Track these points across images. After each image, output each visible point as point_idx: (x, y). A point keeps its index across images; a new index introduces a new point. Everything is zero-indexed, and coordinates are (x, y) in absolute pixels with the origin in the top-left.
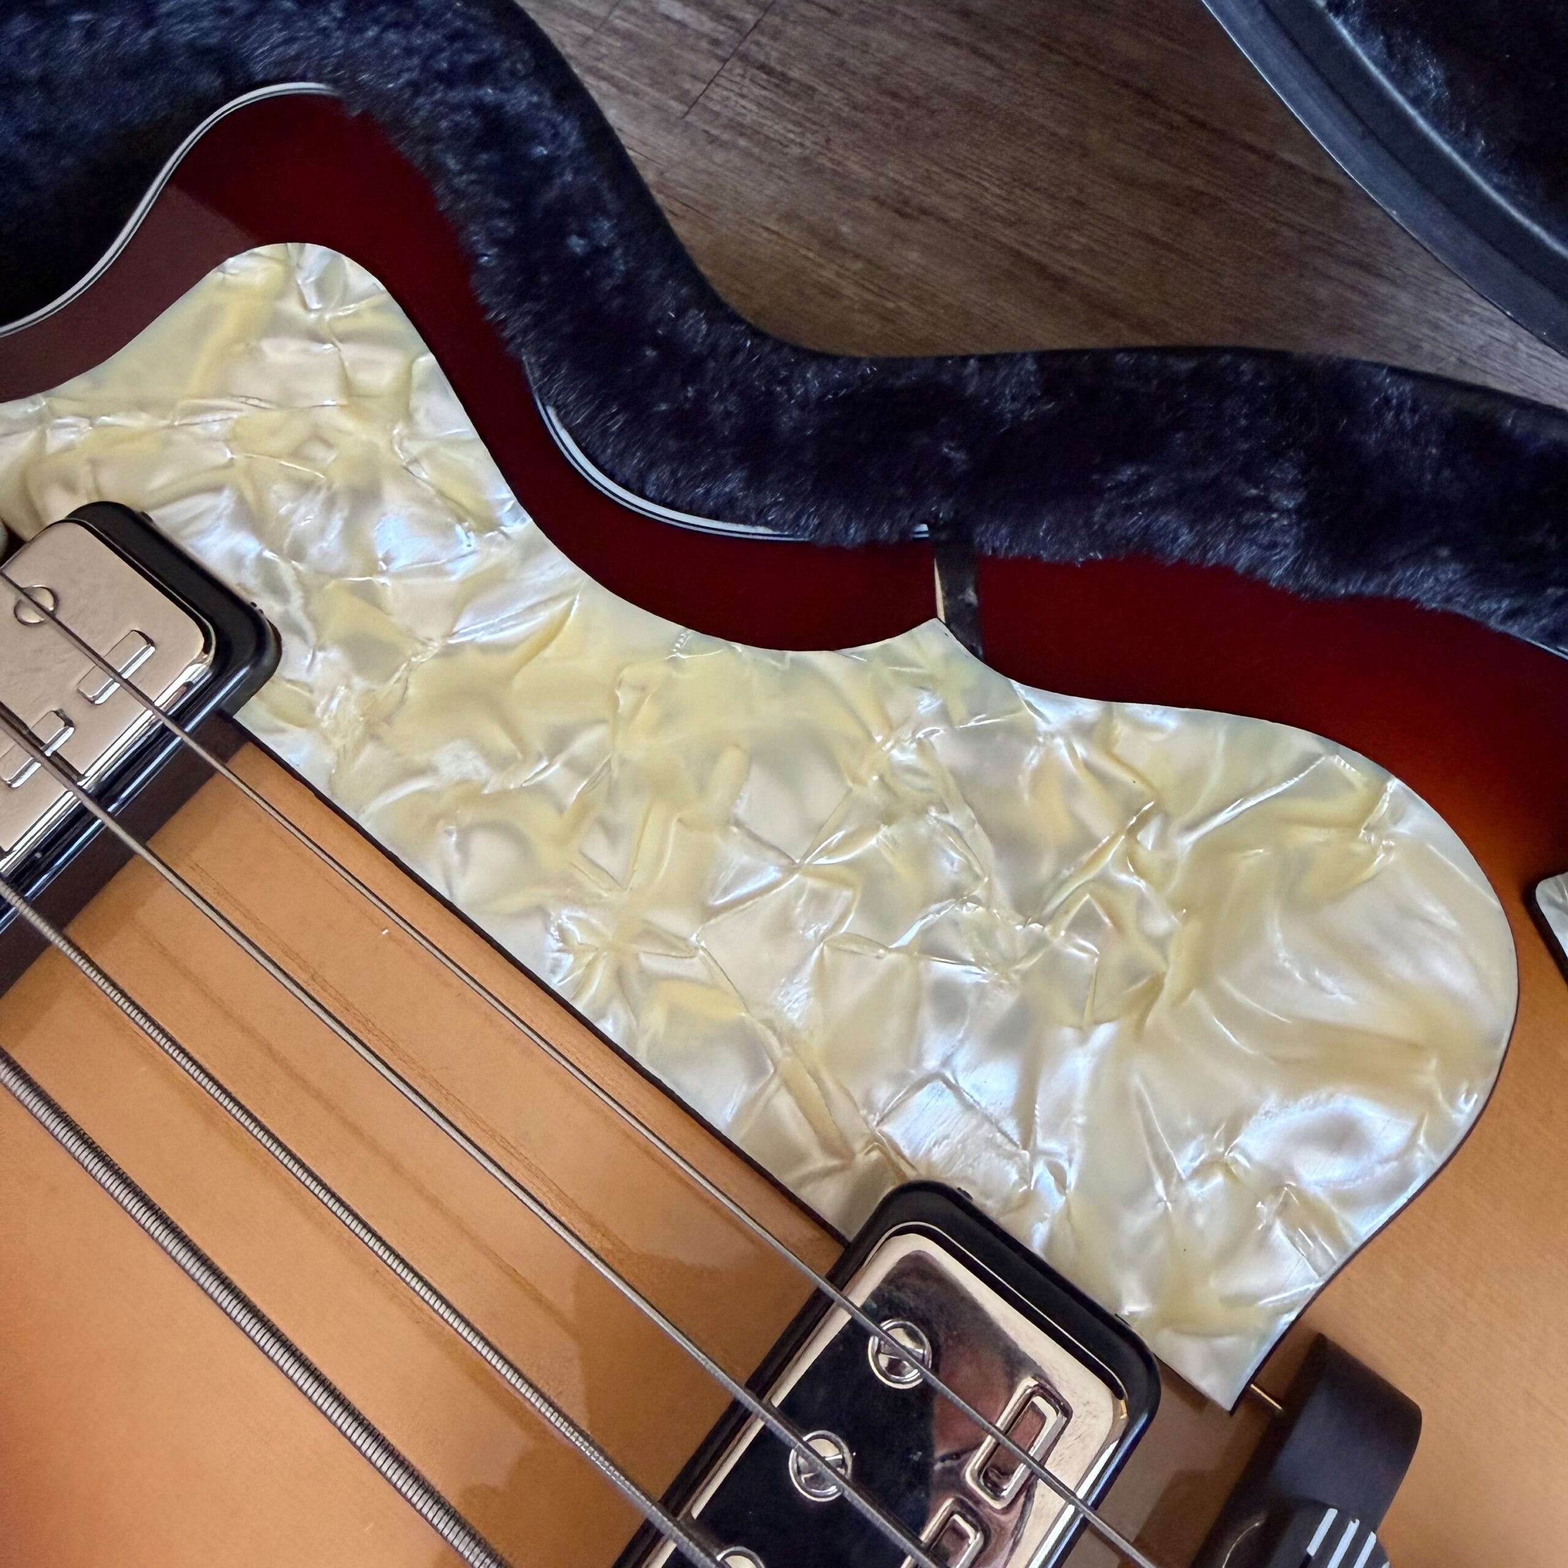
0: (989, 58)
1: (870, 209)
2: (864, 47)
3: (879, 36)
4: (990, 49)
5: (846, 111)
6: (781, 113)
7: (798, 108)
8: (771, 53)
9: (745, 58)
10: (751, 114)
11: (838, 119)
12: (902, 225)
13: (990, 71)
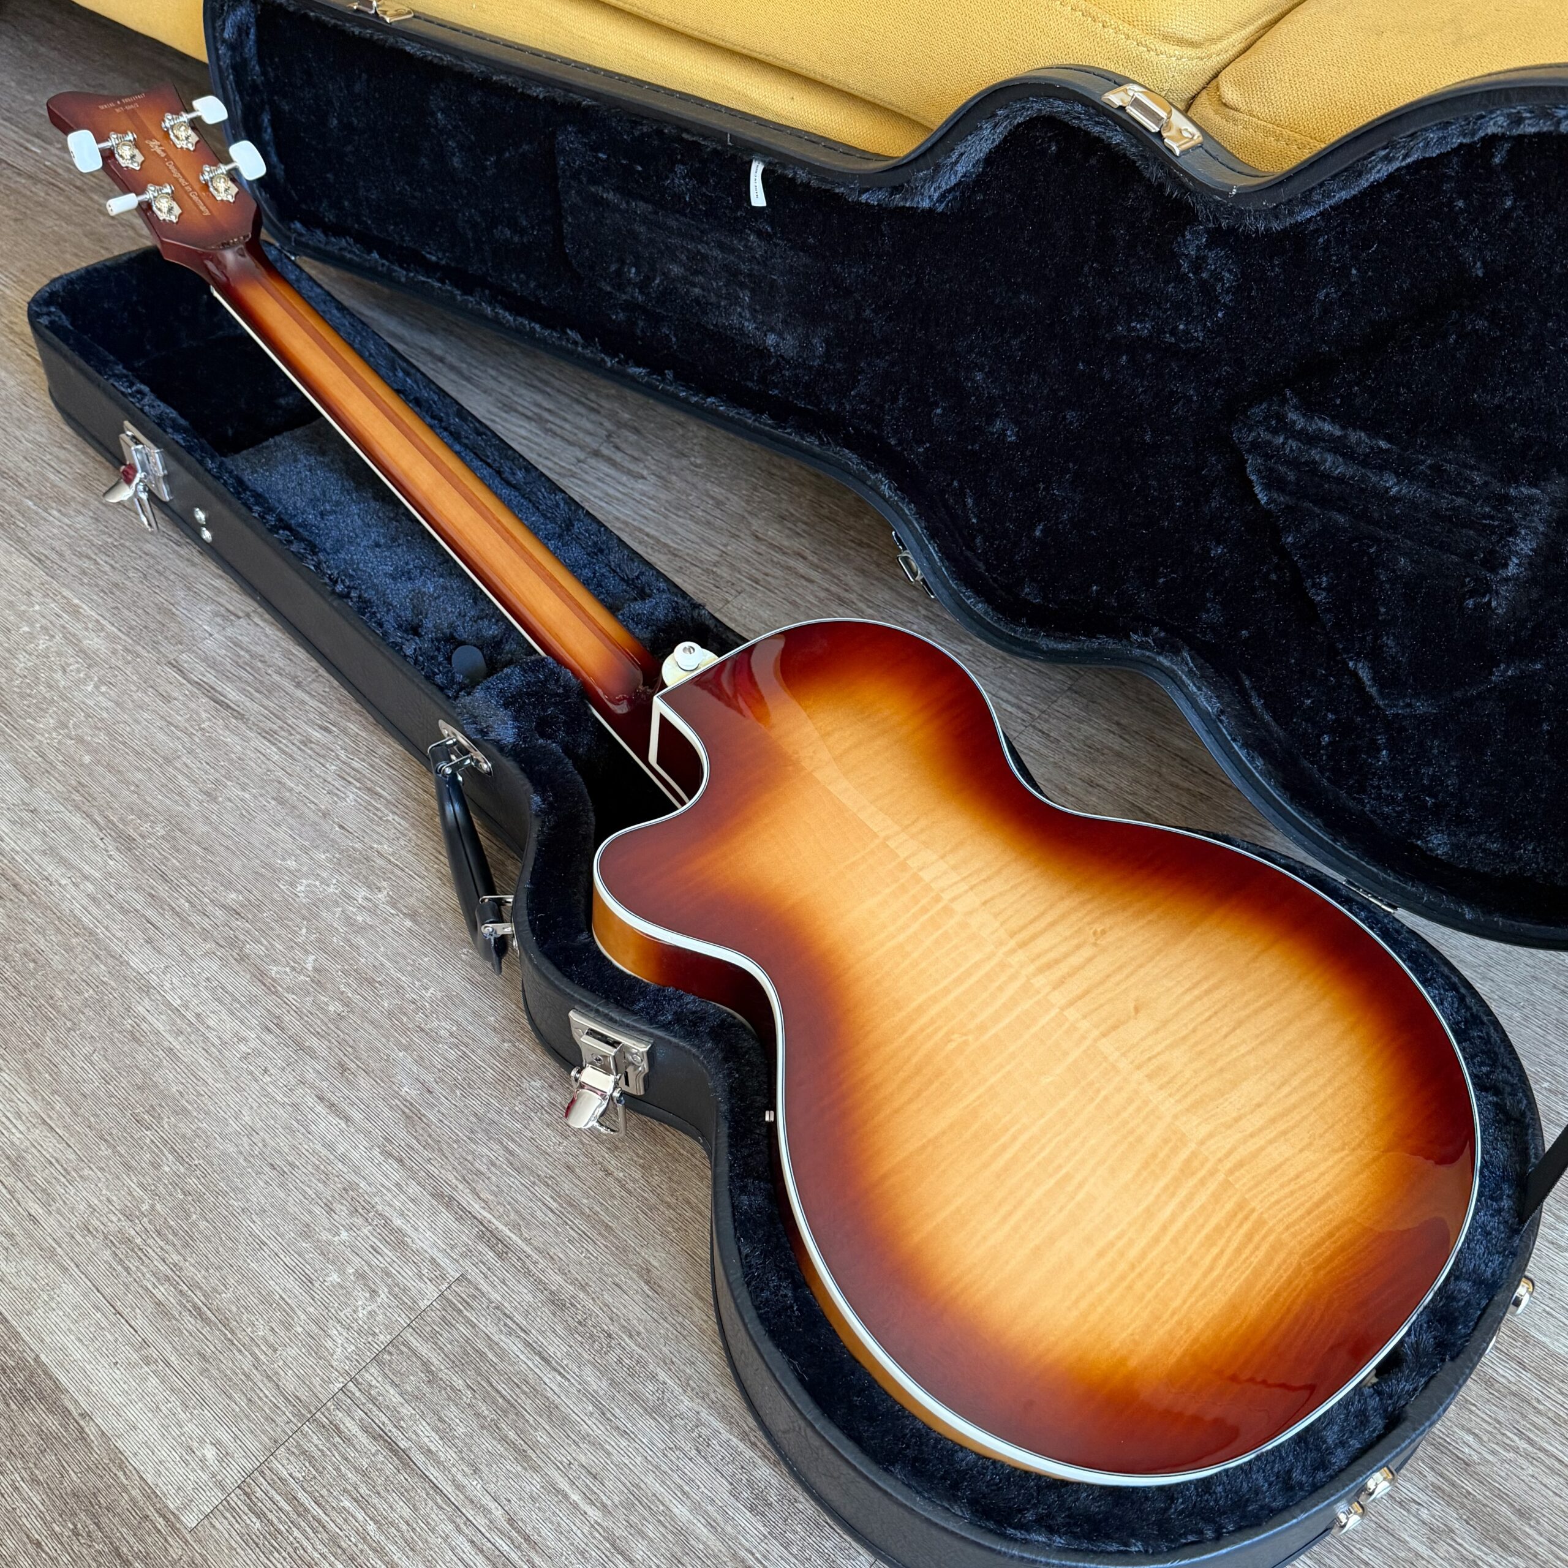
0: (1127, 740)
1: (1079, 782)
2: (1079, 730)
3: (1084, 727)
4: (1127, 737)
5: (1071, 750)
6: (1047, 747)
7: (1053, 746)
8: (1045, 727)
9: (1034, 727)
10: (1036, 746)
11: (1068, 751)
12: (1090, 789)
13: (1127, 744)
